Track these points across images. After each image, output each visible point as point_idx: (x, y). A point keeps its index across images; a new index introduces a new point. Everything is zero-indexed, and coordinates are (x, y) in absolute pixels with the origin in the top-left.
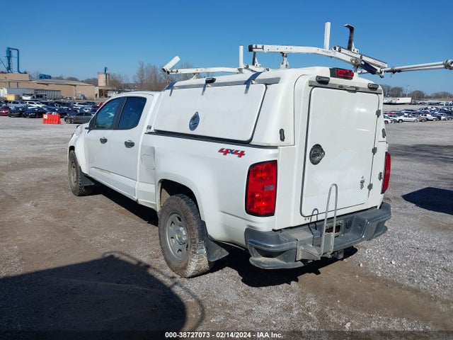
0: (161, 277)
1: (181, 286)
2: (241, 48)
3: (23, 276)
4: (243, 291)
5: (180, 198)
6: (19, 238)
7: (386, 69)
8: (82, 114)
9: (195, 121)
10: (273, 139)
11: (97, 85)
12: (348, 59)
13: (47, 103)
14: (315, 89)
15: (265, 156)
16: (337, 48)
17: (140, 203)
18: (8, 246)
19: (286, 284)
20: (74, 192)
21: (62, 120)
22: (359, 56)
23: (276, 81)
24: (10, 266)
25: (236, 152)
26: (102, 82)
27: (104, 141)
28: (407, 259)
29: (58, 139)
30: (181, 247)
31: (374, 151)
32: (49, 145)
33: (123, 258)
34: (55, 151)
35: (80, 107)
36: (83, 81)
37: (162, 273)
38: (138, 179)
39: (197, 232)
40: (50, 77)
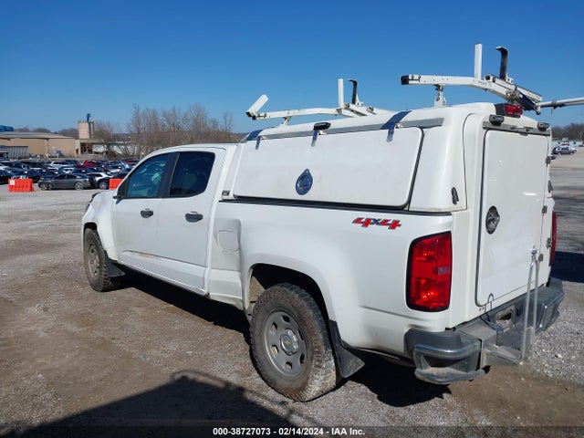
0: (266, 404)
1: (300, 415)
2: (341, 82)
3: (66, 421)
4: (387, 415)
5: (287, 290)
6: (40, 361)
7: (543, 104)
8: (63, 176)
9: (305, 181)
10: (444, 202)
11: (77, 138)
12: (503, 91)
13: (10, 164)
14: (489, 132)
15: (434, 226)
16: (491, 78)
17: (212, 298)
18: (27, 375)
19: (436, 398)
20: (95, 287)
21: (36, 186)
22: (513, 87)
23: (438, 123)
24: (42, 406)
25: (385, 223)
26: (84, 134)
27: (147, 214)
28: (573, 350)
29: (38, 212)
30: (290, 359)
31: (545, 210)
32: (30, 222)
33: (201, 379)
34: (44, 229)
35: (57, 167)
36: (56, 133)
37: (266, 398)
38: (209, 264)
39: (321, 336)
40: (12, 129)
